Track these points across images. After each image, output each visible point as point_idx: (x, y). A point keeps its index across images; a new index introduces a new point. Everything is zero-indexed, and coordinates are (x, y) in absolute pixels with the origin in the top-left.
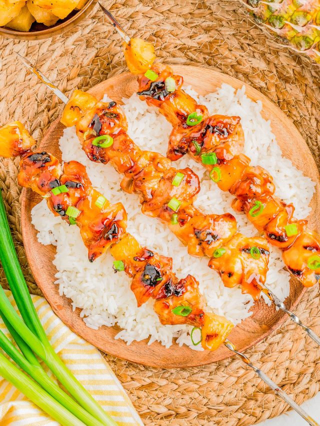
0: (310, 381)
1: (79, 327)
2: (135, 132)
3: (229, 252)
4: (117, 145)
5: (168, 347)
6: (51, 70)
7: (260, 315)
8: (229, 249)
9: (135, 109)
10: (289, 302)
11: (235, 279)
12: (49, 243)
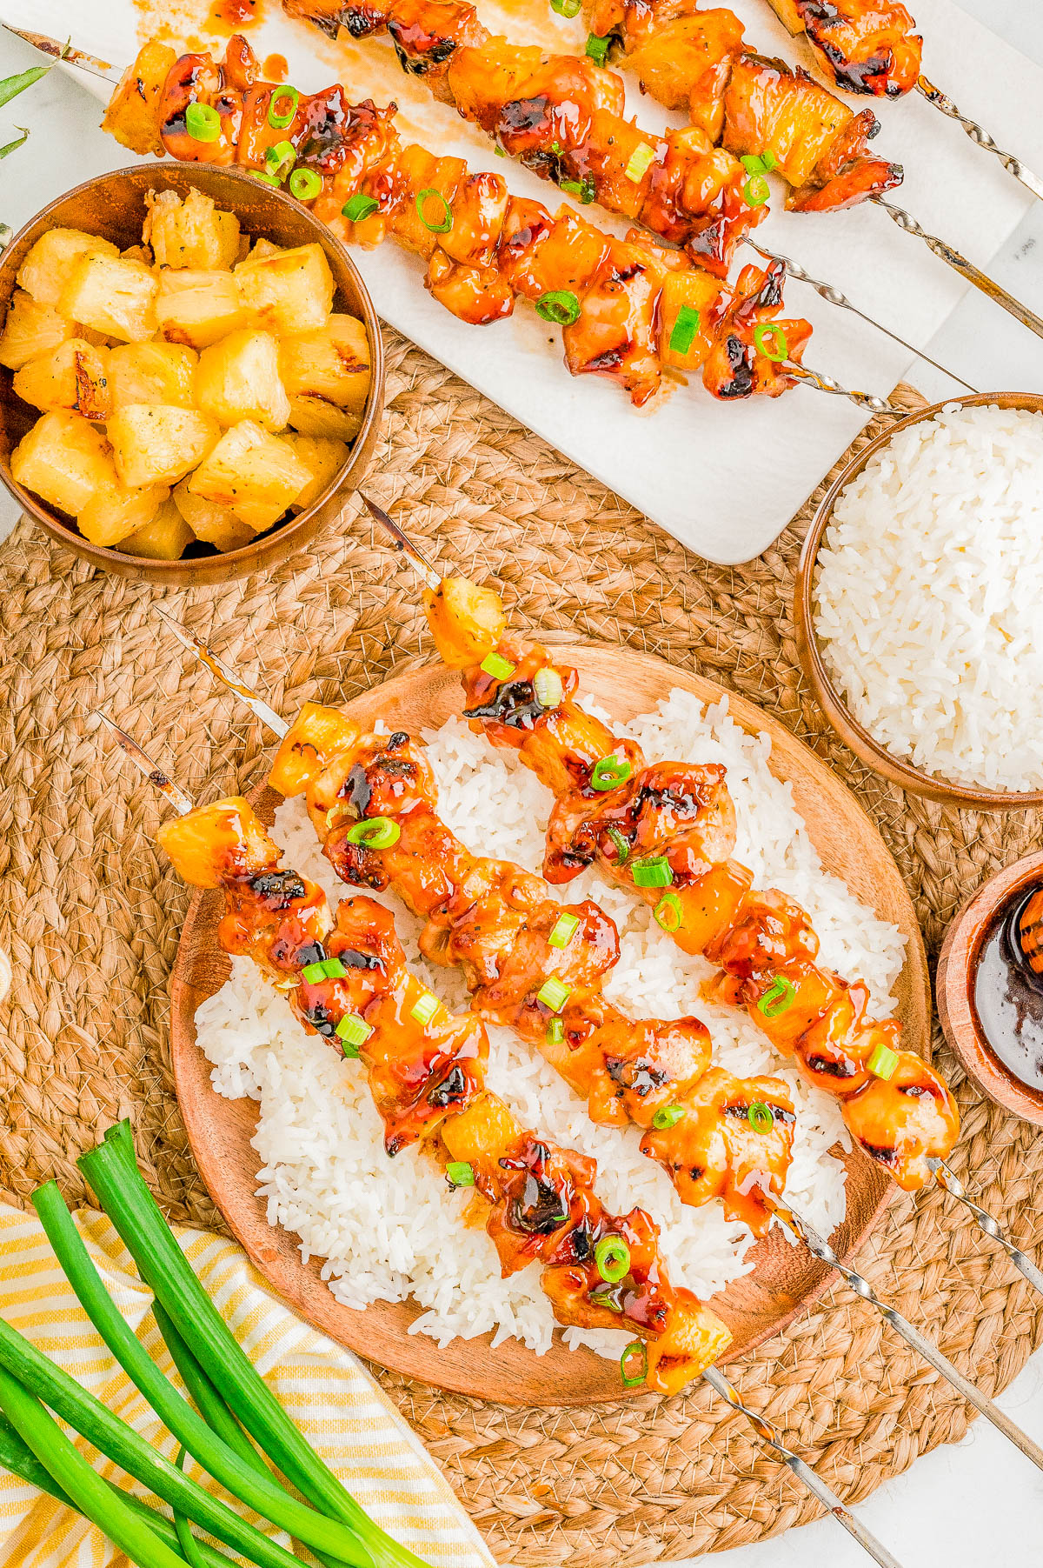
0: (897, 1431)
1: (318, 1305)
2: (454, 812)
3: (694, 1116)
4: (412, 841)
5: (541, 1352)
6: (243, 661)
7: (771, 1268)
8: (692, 1106)
9: (454, 755)
10: (843, 1239)
11: (709, 1184)
12: (241, 1095)
